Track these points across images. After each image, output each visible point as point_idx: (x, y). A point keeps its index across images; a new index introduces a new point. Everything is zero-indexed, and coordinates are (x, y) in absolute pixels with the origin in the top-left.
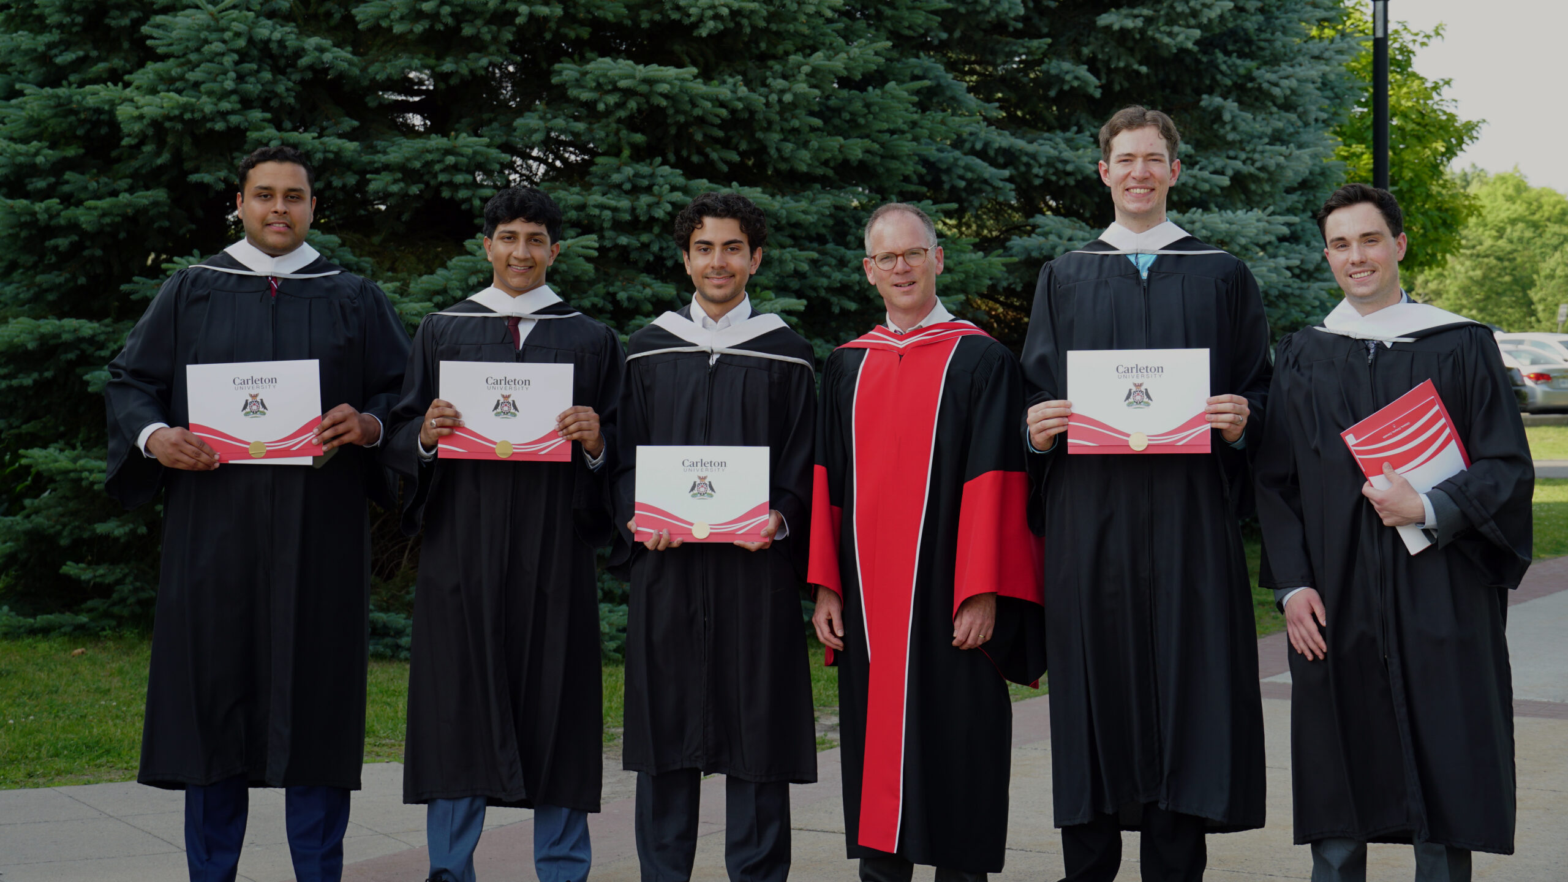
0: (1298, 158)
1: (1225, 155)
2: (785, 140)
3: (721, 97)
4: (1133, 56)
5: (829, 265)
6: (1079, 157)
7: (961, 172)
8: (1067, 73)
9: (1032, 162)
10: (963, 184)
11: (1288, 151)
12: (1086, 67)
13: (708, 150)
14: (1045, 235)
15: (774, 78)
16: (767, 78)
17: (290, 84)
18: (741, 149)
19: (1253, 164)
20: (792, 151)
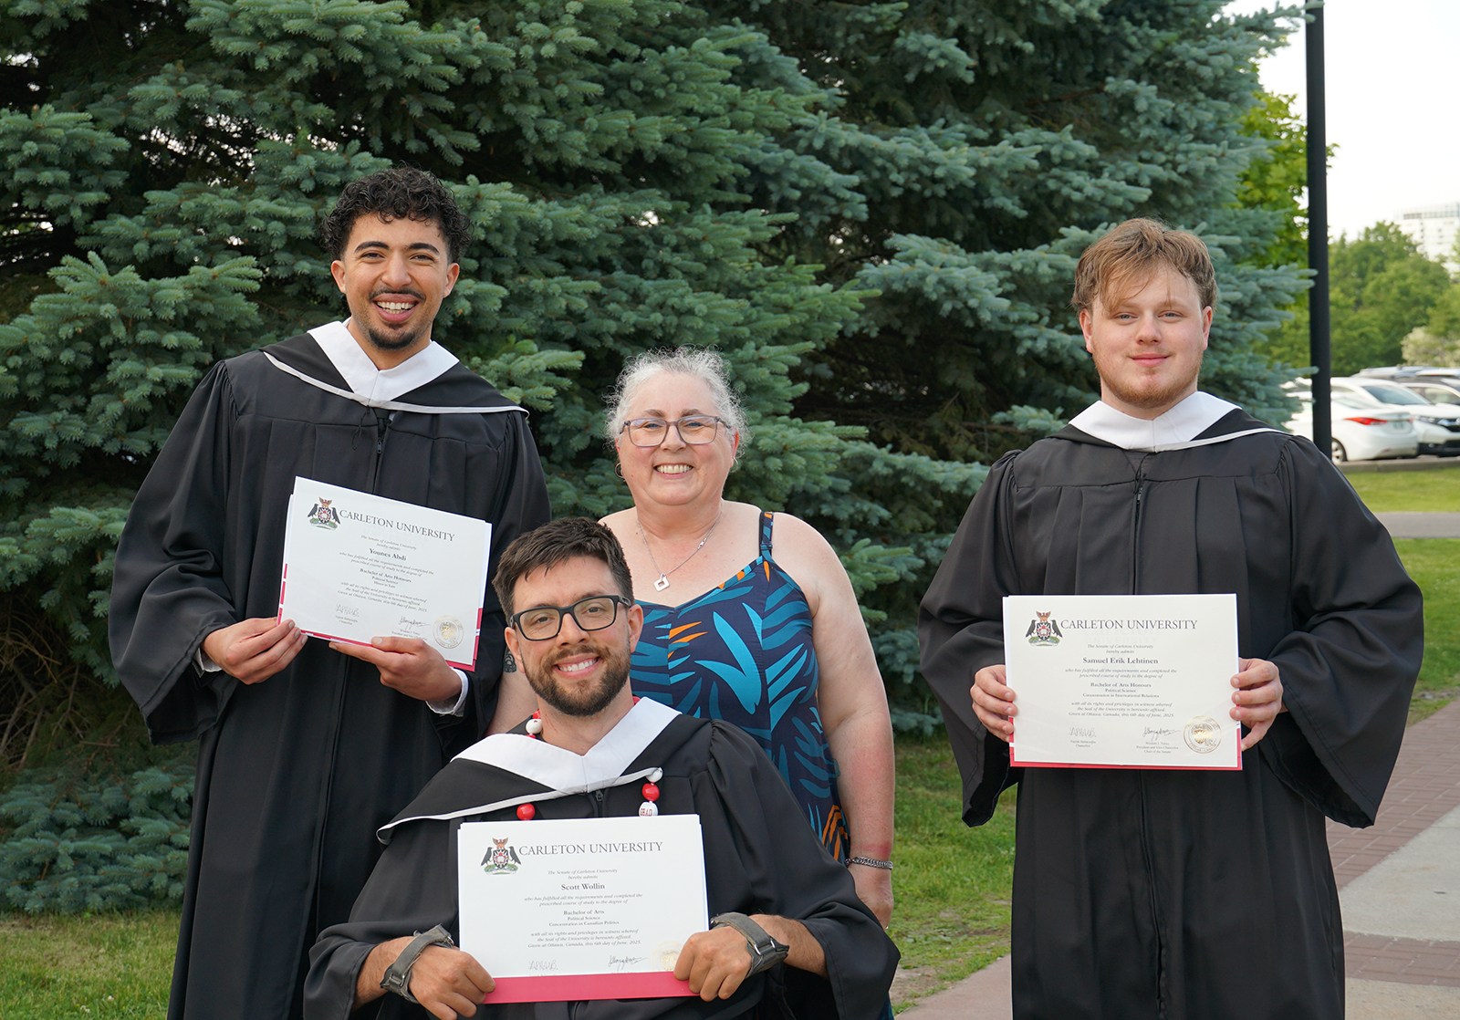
0: (1234, 160)
1: (1136, 158)
2: (549, 115)
3: (448, 48)
4: (1014, 28)
5: (618, 302)
6: (951, 158)
7: (794, 178)
8: (930, 49)
9: (889, 165)
10: (797, 194)
11: (1220, 151)
12: (955, 41)
13: (431, 132)
14: (910, 260)
15: (527, 20)
16: (517, 22)
18: (482, 131)
19: (1174, 169)
20: (559, 132)
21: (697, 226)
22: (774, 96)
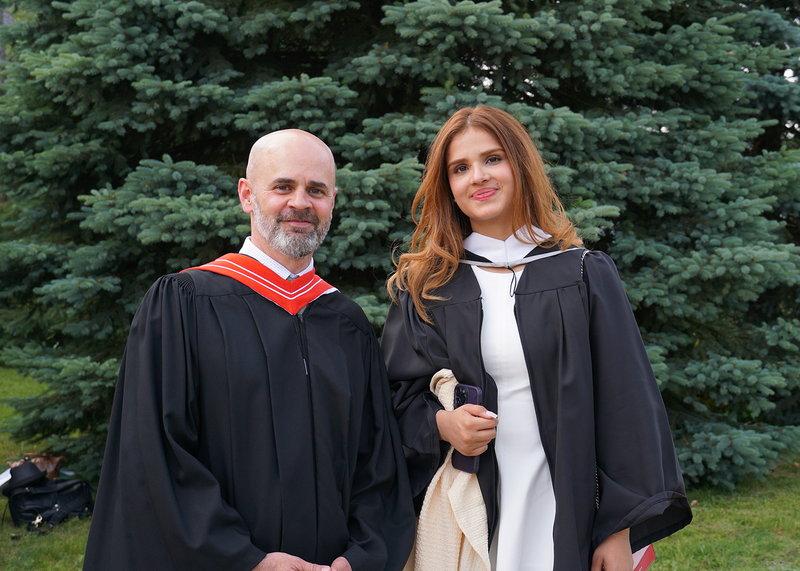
2: (603, 66)
3: (533, 28)
5: (655, 176)
15: (585, 10)
16: (578, 11)
17: (174, 42)
18: (562, 77)
20: (610, 76)
21: (710, 131)
22: (770, 50)
